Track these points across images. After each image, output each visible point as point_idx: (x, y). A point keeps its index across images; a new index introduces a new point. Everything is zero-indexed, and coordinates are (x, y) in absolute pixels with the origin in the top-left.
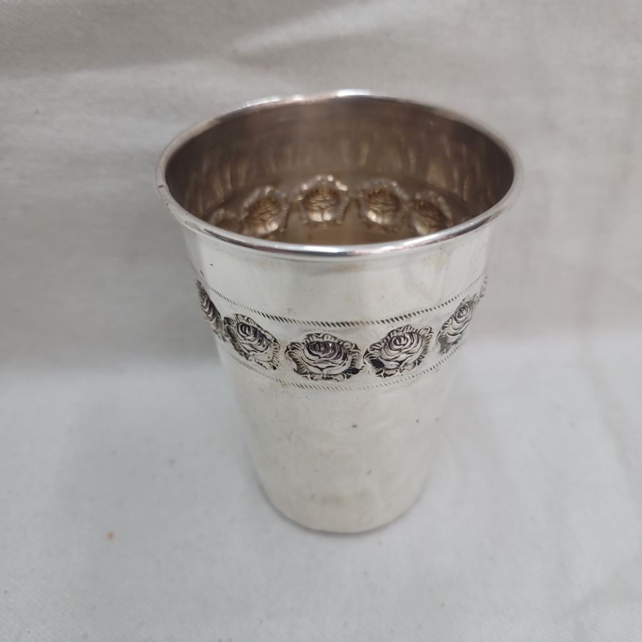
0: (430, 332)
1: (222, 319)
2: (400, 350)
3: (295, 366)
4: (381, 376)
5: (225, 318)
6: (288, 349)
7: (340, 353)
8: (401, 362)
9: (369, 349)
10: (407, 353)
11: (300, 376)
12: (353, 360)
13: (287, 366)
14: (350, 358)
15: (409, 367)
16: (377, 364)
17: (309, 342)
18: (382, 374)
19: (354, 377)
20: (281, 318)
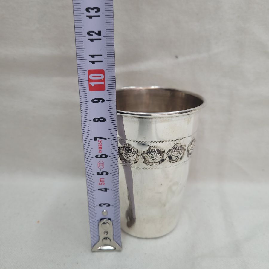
0: (185, 147)
2: (177, 152)
3: (143, 160)
5: (119, 147)
6: (142, 154)
7: (159, 153)
8: (177, 157)
9: (168, 152)
10: (179, 153)
11: (145, 164)
13: (141, 160)
14: (162, 155)
15: (179, 160)
16: (170, 158)
17: (149, 150)
18: (171, 162)
19: (163, 163)
20: (141, 142)
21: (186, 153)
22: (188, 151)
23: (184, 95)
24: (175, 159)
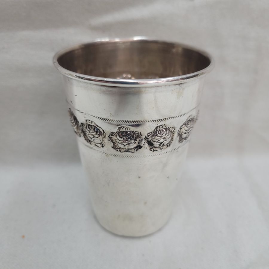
0: (175, 130)
1: (80, 124)
2: (161, 137)
3: (112, 144)
4: (152, 150)
5: (81, 123)
6: (109, 136)
7: (133, 137)
8: (161, 143)
9: (147, 136)
10: (164, 138)
11: (115, 150)
12: (139, 141)
13: (109, 145)
14: (138, 140)
15: (165, 147)
16: (150, 144)
17: (119, 131)
18: (152, 149)
19: (140, 150)
20: (106, 119)
21: (176, 137)
22: (180, 135)
24: (158, 146)
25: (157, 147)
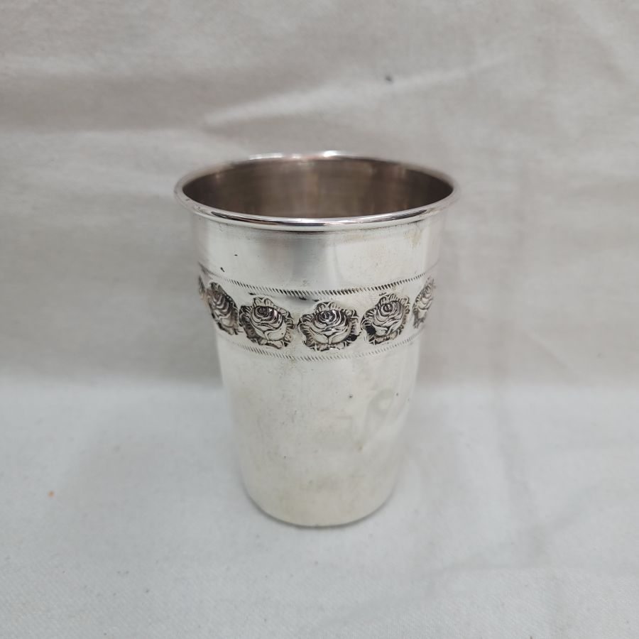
0: (408, 303)
1: (239, 308)
2: (388, 315)
3: (304, 338)
4: (372, 343)
5: (242, 307)
6: (300, 322)
7: (343, 319)
8: (388, 328)
9: (365, 316)
10: (393, 319)
11: (309, 349)
12: (353, 326)
13: (298, 338)
14: (351, 324)
15: (393, 336)
16: (371, 331)
17: (318, 312)
18: (374, 341)
19: (353, 344)
20: (296, 292)
21: (411, 318)
22: (416, 313)
23: (403, 172)
24: (383, 333)
25: (381, 336)
